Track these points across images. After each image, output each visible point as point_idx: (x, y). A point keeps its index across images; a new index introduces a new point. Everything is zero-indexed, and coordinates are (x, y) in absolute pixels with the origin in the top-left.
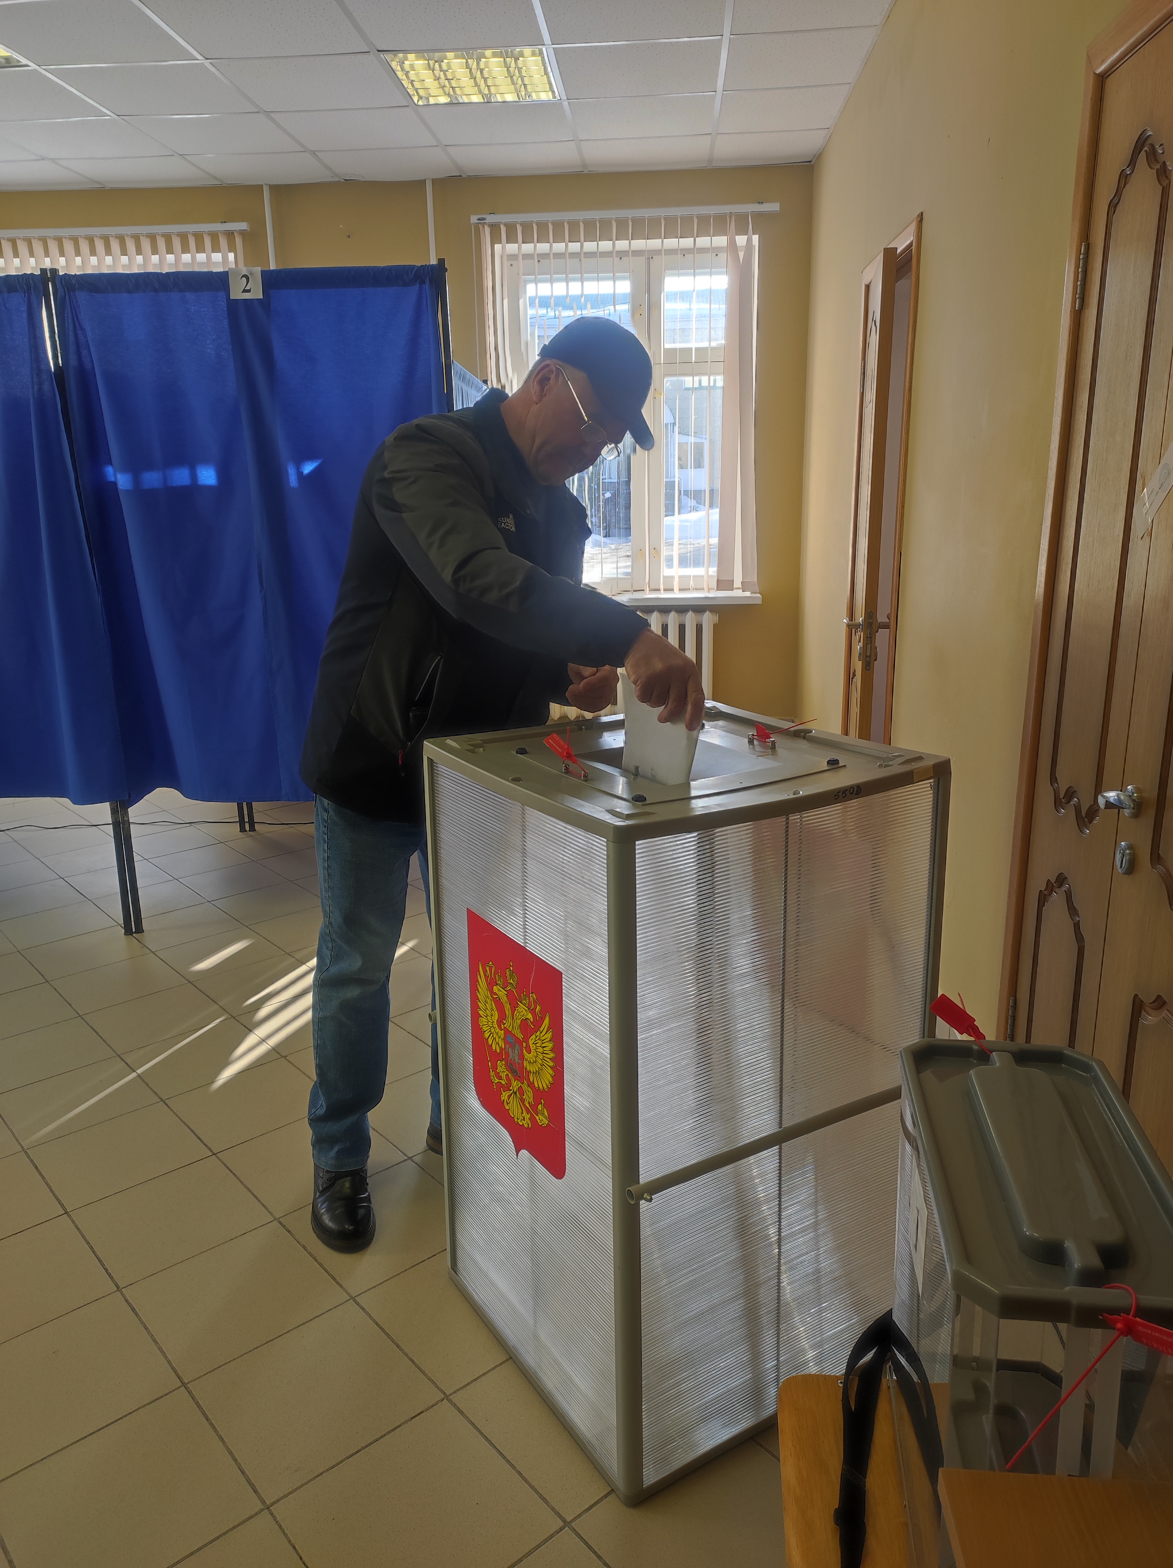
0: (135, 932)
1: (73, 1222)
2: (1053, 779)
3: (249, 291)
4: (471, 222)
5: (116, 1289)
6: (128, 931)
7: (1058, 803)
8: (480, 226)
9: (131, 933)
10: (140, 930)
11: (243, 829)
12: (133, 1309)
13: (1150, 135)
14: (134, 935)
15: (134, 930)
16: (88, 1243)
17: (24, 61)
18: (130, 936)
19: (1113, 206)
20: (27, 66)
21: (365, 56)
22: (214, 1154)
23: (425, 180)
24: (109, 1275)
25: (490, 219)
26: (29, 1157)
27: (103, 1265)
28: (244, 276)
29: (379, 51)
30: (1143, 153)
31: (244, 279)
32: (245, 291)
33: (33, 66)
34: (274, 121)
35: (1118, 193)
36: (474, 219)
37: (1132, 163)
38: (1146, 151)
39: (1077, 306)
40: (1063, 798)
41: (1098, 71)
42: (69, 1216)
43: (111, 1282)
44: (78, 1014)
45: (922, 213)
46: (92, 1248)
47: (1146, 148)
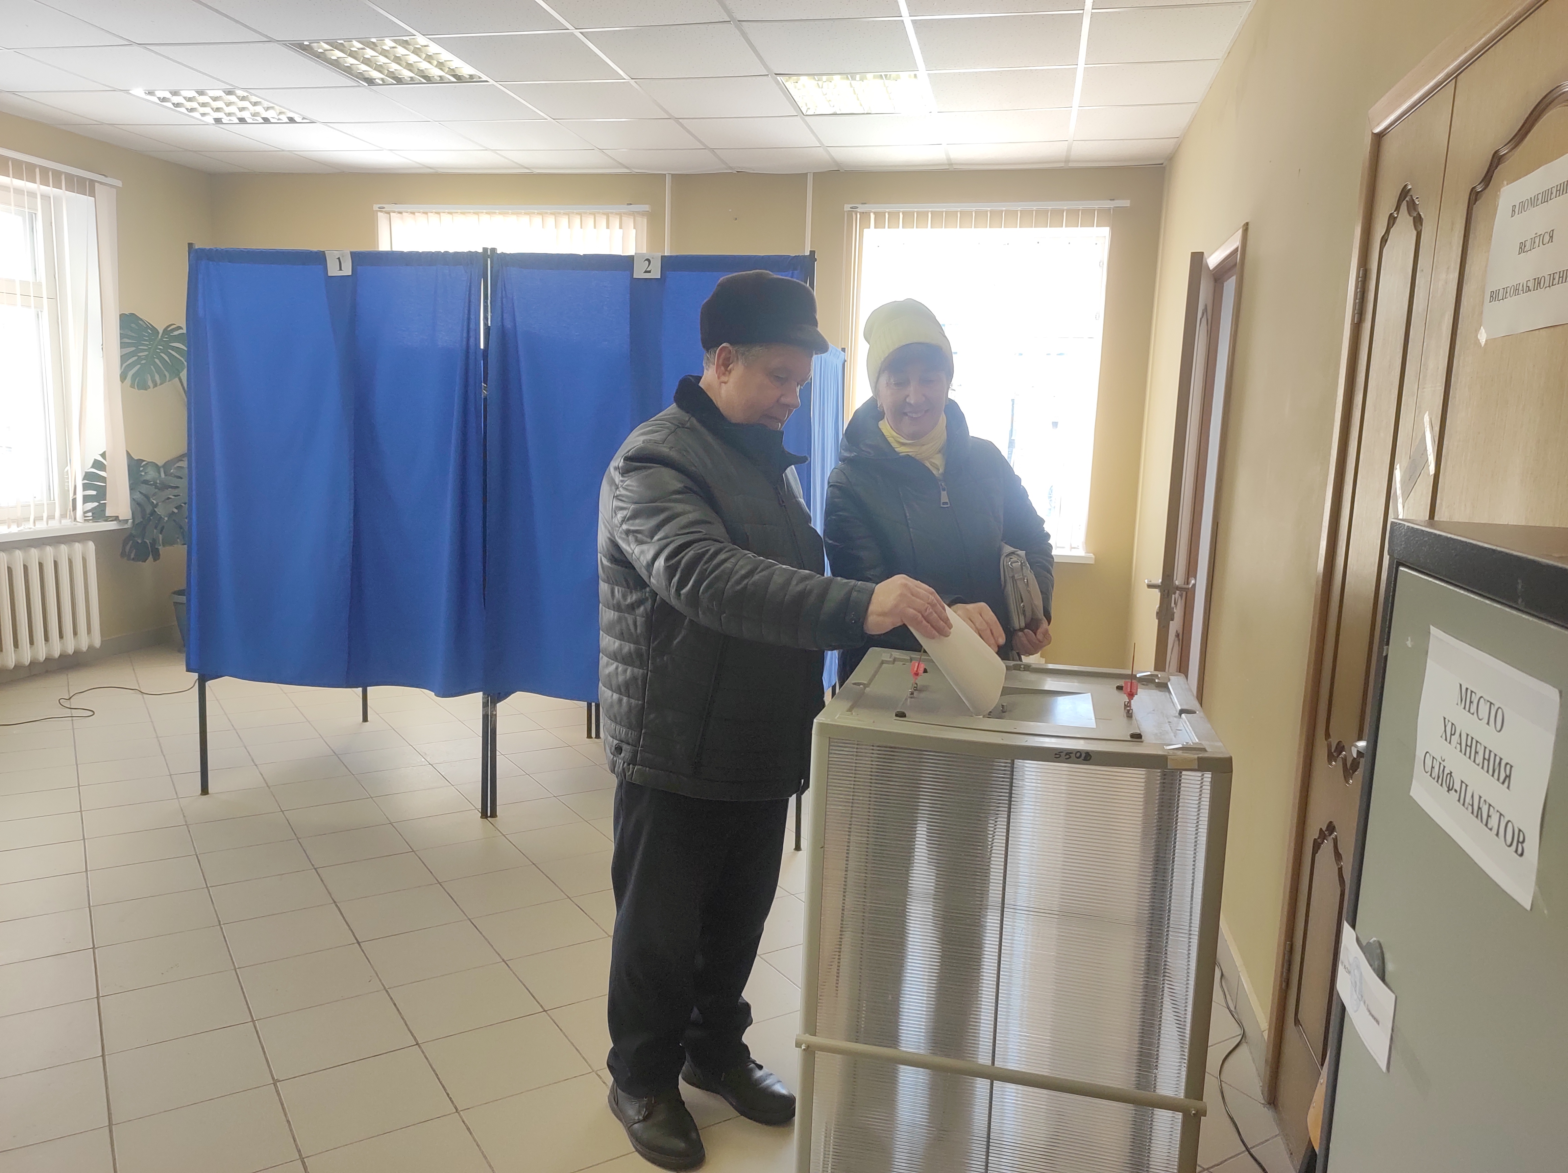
0: (490, 817)
1: (423, 1052)
2: (1328, 735)
3: (649, 272)
4: (845, 210)
5: (455, 1111)
6: (484, 815)
7: (1331, 757)
8: (854, 214)
9: (486, 817)
10: (494, 815)
11: (589, 736)
12: (468, 1129)
13: (1410, 189)
14: (489, 819)
15: (489, 815)
16: (434, 1071)
17: (484, 78)
18: (485, 819)
19: (1384, 240)
20: (487, 81)
21: (765, 78)
22: (545, 1011)
23: (807, 173)
24: (450, 1099)
25: (862, 208)
26: (389, 995)
27: (445, 1090)
28: (647, 260)
29: (776, 74)
30: (1405, 202)
31: (647, 262)
32: (646, 272)
33: (492, 82)
34: (682, 125)
35: (1388, 231)
36: (847, 207)
37: (1398, 208)
38: (1407, 201)
39: (1356, 320)
40: (1335, 752)
41: (1377, 130)
42: (419, 1046)
43: (452, 1105)
44: (438, 881)
45: (1247, 224)
46: (437, 1075)
47: (1407, 199)
